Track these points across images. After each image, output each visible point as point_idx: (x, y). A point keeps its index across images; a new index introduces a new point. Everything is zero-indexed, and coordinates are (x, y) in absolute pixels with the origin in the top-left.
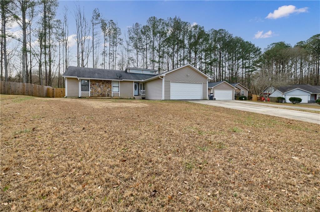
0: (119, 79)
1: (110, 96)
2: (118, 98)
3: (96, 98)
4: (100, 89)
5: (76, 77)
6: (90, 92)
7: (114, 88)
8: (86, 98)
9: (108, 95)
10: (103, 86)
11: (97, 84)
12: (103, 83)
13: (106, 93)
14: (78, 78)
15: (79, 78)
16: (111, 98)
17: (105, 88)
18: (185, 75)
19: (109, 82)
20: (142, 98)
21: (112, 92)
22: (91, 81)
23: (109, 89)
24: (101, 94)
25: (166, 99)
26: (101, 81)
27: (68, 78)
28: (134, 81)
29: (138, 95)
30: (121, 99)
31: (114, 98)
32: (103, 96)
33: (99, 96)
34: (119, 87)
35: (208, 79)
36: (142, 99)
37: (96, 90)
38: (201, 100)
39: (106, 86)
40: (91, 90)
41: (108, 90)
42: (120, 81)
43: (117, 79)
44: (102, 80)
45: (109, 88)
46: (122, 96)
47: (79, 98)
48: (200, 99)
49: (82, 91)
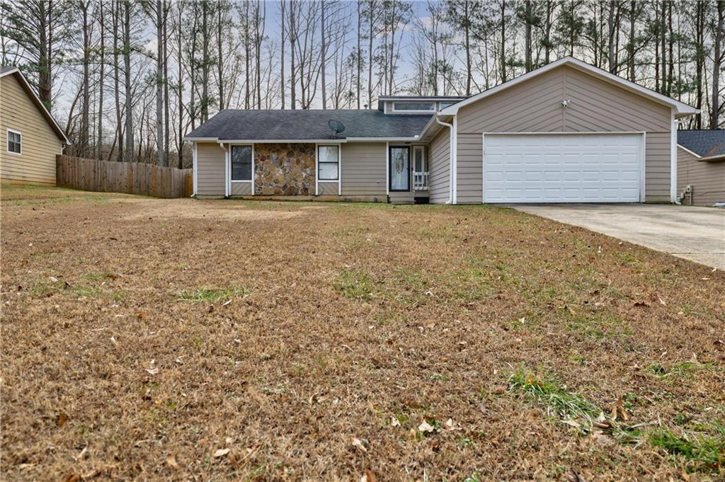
0: (337, 138)
1: (309, 192)
2: (335, 198)
3: (271, 200)
4: (281, 171)
5: (216, 139)
6: (253, 181)
7: (322, 166)
8: (241, 198)
9: (306, 189)
10: (289, 161)
11: (274, 156)
12: (290, 154)
13: (300, 184)
14: (219, 142)
15: (222, 143)
16: (315, 199)
17: (297, 168)
18: (553, 107)
19: (308, 149)
20: (416, 198)
21: (317, 181)
22: (255, 150)
23: (308, 170)
24: (285, 187)
25: (463, 200)
26: (284, 146)
27: (200, 144)
28: (390, 142)
29: (406, 188)
30: (345, 201)
31: (323, 198)
32: (291, 192)
33: (278, 193)
34: (338, 163)
35: (673, 113)
36: (416, 203)
37: (269, 175)
38: (638, 204)
39: (298, 162)
40: (257, 176)
41: (304, 174)
42: (342, 144)
43: (330, 138)
44: (286, 144)
45: (306, 167)
46: (349, 193)
47: (226, 198)
48: (637, 200)
49: (232, 179)
